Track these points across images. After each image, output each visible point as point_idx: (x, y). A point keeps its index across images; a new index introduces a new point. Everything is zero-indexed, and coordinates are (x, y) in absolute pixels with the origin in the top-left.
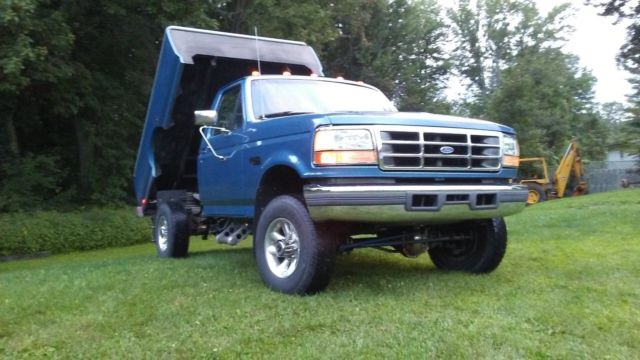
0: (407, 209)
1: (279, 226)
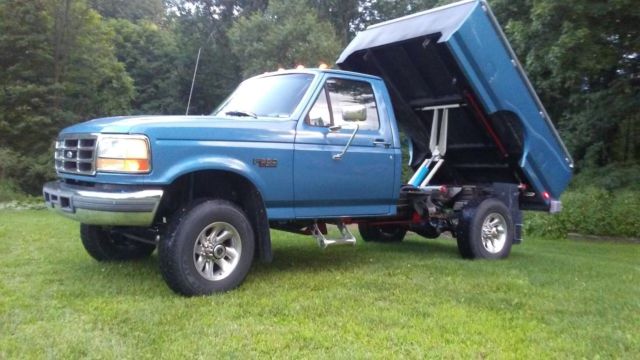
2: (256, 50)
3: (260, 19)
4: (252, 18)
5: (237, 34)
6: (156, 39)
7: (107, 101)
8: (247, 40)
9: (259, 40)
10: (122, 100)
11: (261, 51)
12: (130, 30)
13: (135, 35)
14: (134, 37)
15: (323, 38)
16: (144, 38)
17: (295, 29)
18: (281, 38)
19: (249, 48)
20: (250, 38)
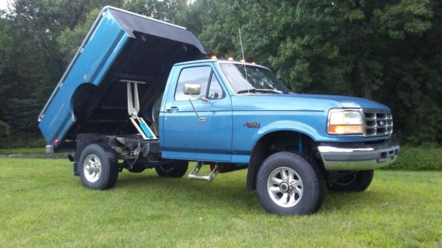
0: (378, 161)
1: (277, 172)
4: (75, 30)
5: (65, 40)
20: (74, 43)
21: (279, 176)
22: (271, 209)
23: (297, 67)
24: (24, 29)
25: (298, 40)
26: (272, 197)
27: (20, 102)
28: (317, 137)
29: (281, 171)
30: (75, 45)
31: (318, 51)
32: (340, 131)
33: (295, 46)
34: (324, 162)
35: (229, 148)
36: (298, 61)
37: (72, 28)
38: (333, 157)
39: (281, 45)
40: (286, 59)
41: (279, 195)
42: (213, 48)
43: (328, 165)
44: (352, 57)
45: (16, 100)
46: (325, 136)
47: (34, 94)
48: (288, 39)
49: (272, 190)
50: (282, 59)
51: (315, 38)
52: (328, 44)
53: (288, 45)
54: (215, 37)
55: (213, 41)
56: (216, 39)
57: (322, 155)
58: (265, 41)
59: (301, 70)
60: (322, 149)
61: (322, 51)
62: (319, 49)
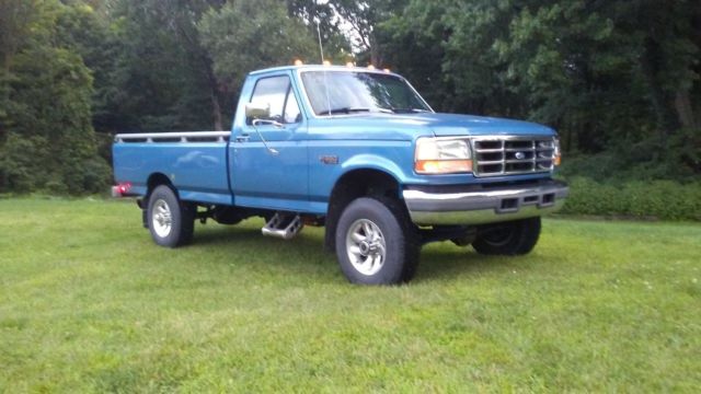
0: (497, 212)
1: (360, 226)
2: (227, 43)
3: (231, 11)
4: (222, 11)
5: (207, 26)
6: (90, 23)
7: (65, 93)
8: (217, 32)
9: (230, 33)
10: (81, 92)
11: (233, 44)
12: (63, 12)
13: (68, 17)
14: (68, 20)
15: (297, 34)
16: (79, 21)
17: (268, 24)
18: (253, 32)
19: (221, 41)
20: (220, 30)
21: (362, 232)
22: (351, 278)
23: (539, 58)
24: (154, 12)
25: (542, 11)
26: (353, 259)
27: (156, 120)
28: (402, 177)
29: (363, 225)
30: (222, 33)
31: (577, 27)
32: (429, 168)
33: (536, 22)
34: (410, 212)
35: (305, 193)
36: (541, 48)
37: (218, 9)
38: (422, 206)
39: (514, 22)
40: (522, 45)
41: (363, 258)
42: (425, 29)
43: (415, 216)
44: (641, 36)
45: (150, 117)
46: (412, 176)
47: (174, 108)
48: (525, 12)
49: (353, 252)
50: (516, 45)
51: (573, 7)
52: (594, 16)
53: (525, 21)
54: (428, 10)
55: (424, 16)
56: (429, 14)
57: (407, 203)
58: (490, 16)
59: (545, 63)
60: (408, 195)
61: (584, 27)
62: (579, 26)
